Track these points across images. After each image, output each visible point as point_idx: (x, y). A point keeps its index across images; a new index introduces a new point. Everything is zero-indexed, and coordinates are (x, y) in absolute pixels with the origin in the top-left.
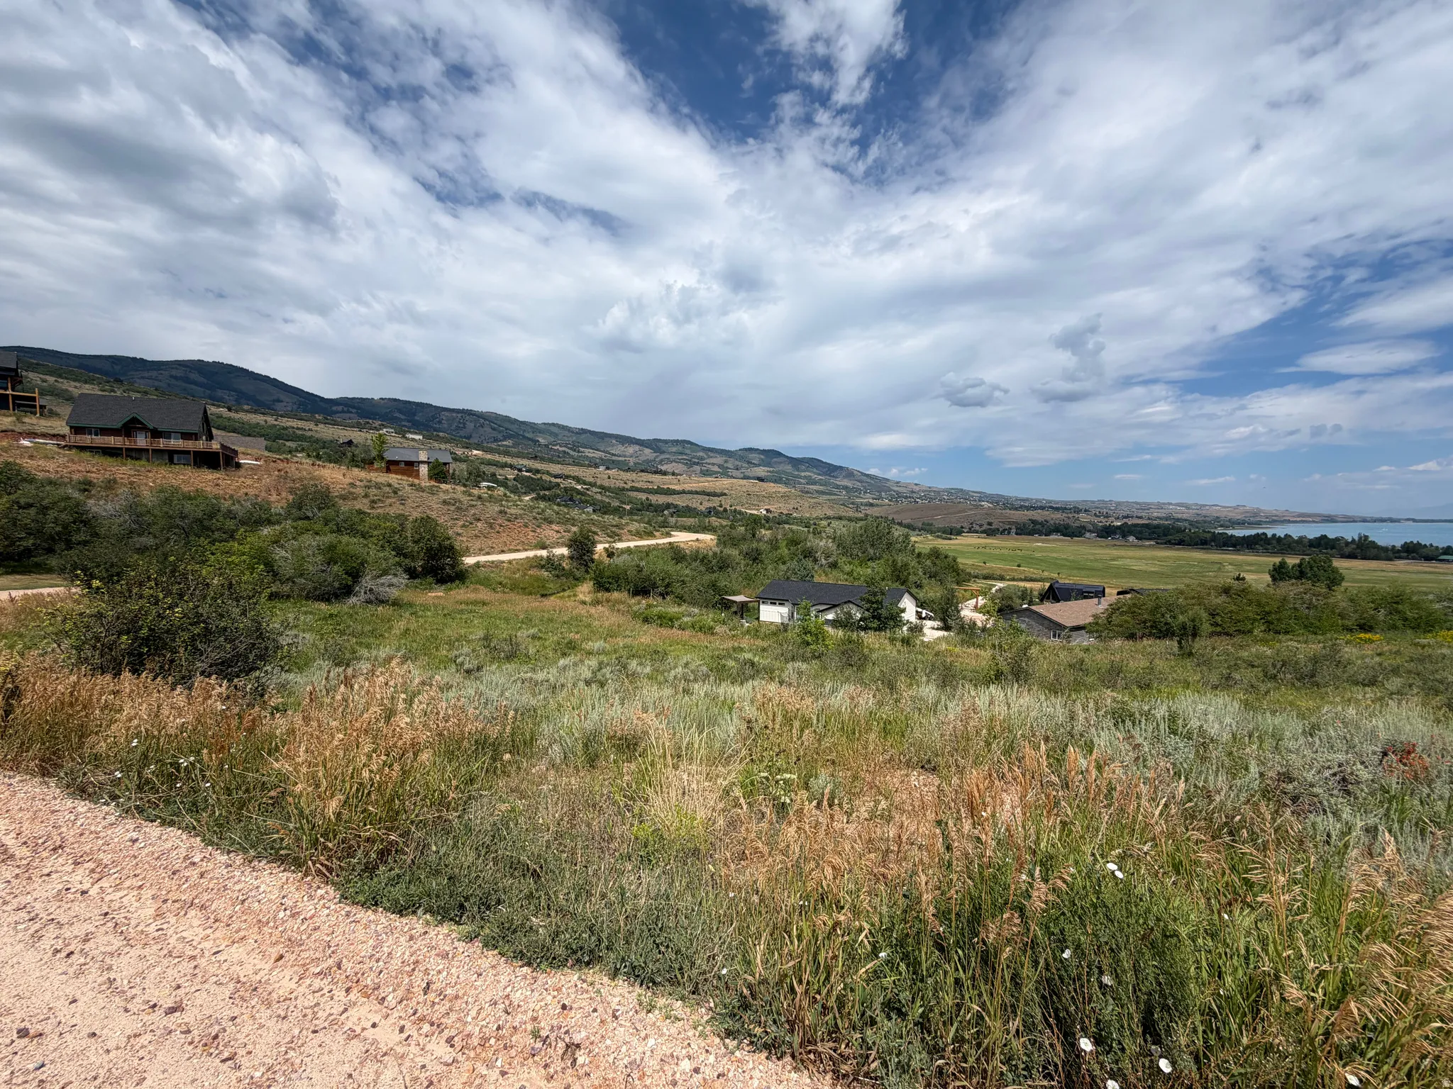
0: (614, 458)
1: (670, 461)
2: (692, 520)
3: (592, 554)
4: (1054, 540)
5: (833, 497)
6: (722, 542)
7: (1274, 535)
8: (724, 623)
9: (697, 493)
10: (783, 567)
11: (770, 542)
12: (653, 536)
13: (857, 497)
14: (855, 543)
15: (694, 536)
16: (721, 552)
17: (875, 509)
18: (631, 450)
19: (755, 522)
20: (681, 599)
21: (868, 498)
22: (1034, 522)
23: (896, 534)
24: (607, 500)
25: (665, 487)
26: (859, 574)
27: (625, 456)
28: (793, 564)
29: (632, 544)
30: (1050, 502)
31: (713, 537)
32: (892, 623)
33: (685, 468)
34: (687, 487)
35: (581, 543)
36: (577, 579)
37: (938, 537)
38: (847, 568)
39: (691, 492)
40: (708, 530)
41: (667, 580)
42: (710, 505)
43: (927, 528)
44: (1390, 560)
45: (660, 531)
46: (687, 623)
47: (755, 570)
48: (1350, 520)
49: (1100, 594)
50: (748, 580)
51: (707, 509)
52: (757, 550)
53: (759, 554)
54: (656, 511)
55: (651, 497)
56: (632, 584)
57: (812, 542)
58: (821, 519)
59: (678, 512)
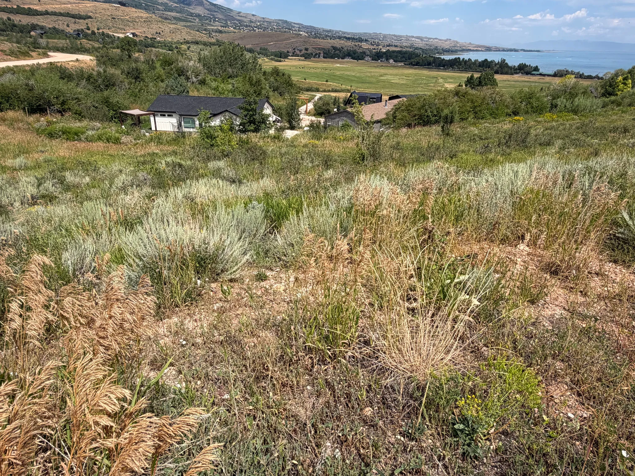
2: (64, 41)
4: (347, 62)
5: (189, 24)
6: (101, 61)
7: (463, 59)
8: (128, 134)
9: (61, 14)
10: (162, 85)
11: (147, 62)
12: (31, 57)
13: (209, 25)
14: (217, 64)
15: (74, 57)
16: (105, 71)
17: (224, 35)
19: (129, 45)
20: (80, 115)
21: (217, 26)
22: (334, 48)
25: (26, 7)
26: (223, 89)
28: (170, 82)
29: (10, 64)
30: (345, 33)
31: (91, 58)
34: (50, 8)
37: (273, 59)
38: (214, 84)
39: (54, 14)
40: (84, 52)
41: (62, 99)
42: (77, 27)
43: (264, 52)
44: (512, 74)
45: (35, 51)
46: (93, 136)
47: (139, 88)
48: (498, 50)
49: (378, 99)
50: (135, 98)
51: (75, 31)
52: (137, 70)
53: (139, 74)
54: (22, 32)
55: (12, 17)
56: (26, 103)
57: (182, 63)
58: (181, 43)
59: (45, 32)
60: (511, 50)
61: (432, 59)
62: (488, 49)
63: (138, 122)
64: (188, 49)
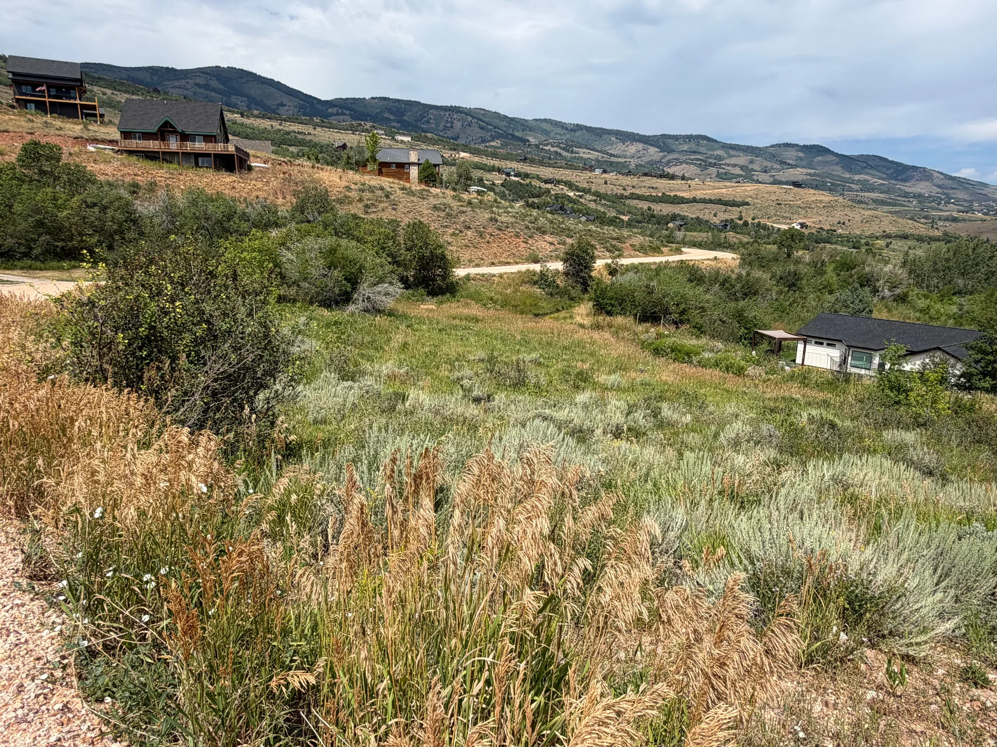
0: (613, 159)
1: (679, 162)
2: (704, 235)
3: (591, 271)
5: (897, 209)
6: (744, 262)
8: (758, 363)
9: (711, 201)
10: (831, 298)
11: (814, 264)
12: (661, 253)
13: (934, 209)
14: (935, 270)
15: (712, 254)
16: (748, 274)
17: (961, 224)
18: (633, 148)
19: (791, 239)
20: (699, 330)
21: (952, 210)
24: (602, 210)
25: (672, 194)
26: (938, 312)
27: (625, 157)
28: (845, 294)
29: (636, 261)
31: (735, 256)
33: (698, 171)
34: (699, 194)
35: (578, 256)
36: (572, 299)
38: (922, 303)
39: (703, 201)
40: (727, 248)
41: (683, 306)
42: (727, 216)
45: (667, 246)
46: (709, 359)
47: (791, 299)
50: (781, 313)
51: (722, 221)
52: (796, 274)
53: (797, 280)
54: (659, 223)
55: (653, 206)
56: (640, 308)
57: (871, 266)
58: (877, 238)
59: (686, 224)
63: (778, 348)
64: (887, 246)
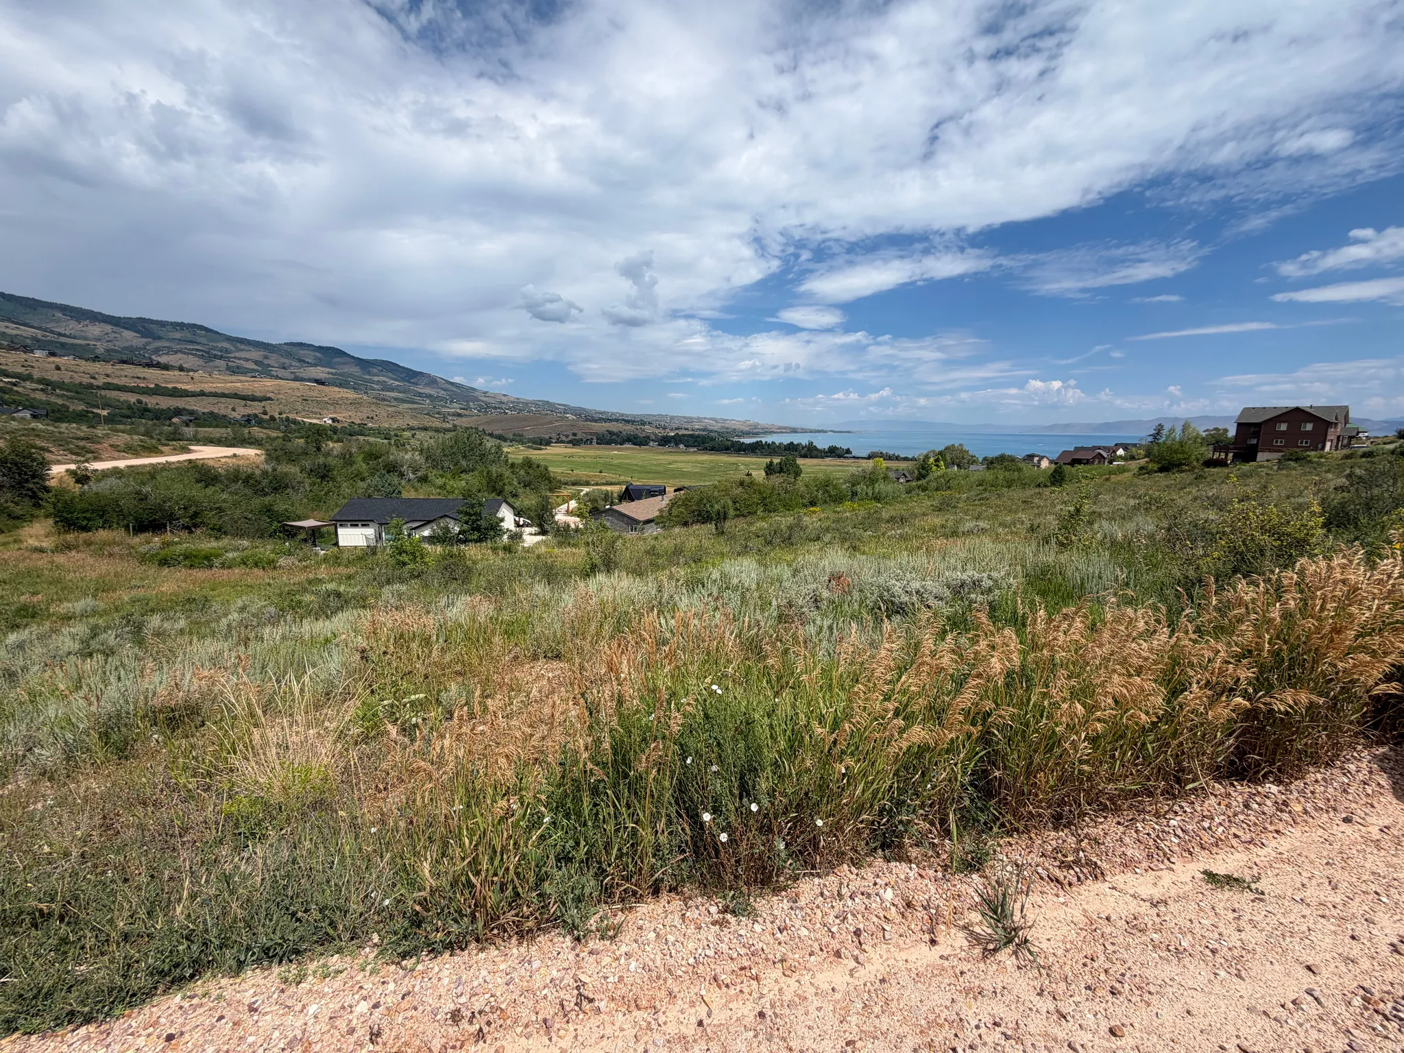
0: (62, 339)
1: (170, 351)
2: (223, 430)
3: (44, 480)
4: (627, 449)
5: (414, 406)
6: (272, 456)
7: (766, 442)
8: (290, 554)
9: (224, 395)
10: (361, 484)
11: (342, 456)
12: (162, 453)
13: (443, 406)
14: (445, 455)
15: (230, 451)
16: (274, 470)
17: (464, 419)
18: (96, 330)
19: (318, 434)
20: (219, 531)
21: (456, 407)
22: (611, 433)
23: (489, 445)
24: (60, 402)
25: (170, 386)
26: (452, 487)
27: (85, 338)
28: (375, 480)
29: (122, 464)
30: (623, 415)
31: (258, 452)
32: (492, 533)
33: (201, 362)
34: (207, 387)
35: (16, 464)
36: (18, 518)
37: (529, 447)
38: (439, 482)
39: (215, 395)
40: (250, 444)
41: (193, 509)
42: (248, 411)
43: (518, 439)
44: (822, 458)
45: (168, 445)
46: (234, 559)
47: (326, 489)
48: (804, 431)
49: (662, 492)
50: (317, 502)
51: (243, 416)
52: (325, 466)
53: (329, 471)
54: (158, 418)
55: (145, 399)
56: (131, 518)
57: (395, 455)
58: (404, 430)
59: (197, 419)
60: (819, 431)
61: (729, 443)
62: (794, 431)
63: (314, 535)
64: (413, 436)
